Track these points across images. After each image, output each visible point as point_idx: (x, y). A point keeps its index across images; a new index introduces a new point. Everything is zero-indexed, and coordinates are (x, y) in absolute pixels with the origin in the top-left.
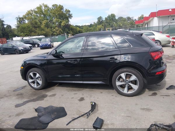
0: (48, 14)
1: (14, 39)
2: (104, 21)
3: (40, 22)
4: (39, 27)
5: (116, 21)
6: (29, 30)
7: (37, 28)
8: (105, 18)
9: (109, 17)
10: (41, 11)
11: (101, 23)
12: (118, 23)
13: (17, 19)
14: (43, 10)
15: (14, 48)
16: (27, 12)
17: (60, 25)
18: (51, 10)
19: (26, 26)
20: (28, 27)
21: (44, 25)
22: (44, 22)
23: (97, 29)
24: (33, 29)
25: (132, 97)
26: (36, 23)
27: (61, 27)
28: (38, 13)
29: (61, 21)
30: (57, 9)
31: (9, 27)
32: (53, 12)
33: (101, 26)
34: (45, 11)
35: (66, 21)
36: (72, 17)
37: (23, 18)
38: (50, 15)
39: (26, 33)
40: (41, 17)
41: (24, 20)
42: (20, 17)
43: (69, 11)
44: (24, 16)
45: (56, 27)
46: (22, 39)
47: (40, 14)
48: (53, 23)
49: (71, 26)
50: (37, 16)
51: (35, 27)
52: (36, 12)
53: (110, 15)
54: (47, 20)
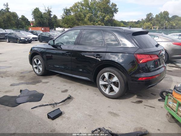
0: (94, 7)
1: (57, 29)
2: (154, 18)
3: (85, 15)
4: (82, 20)
5: (169, 20)
6: (73, 22)
7: (80, 20)
8: (156, 16)
9: (161, 14)
10: (87, 4)
11: (150, 21)
12: (171, 22)
13: (64, 11)
14: (90, 3)
15: (51, 37)
16: (74, 4)
17: (103, 19)
18: (97, 3)
19: (70, 17)
20: (72, 19)
21: (88, 18)
22: (88, 15)
23: (145, 27)
24: (77, 21)
25: (112, 100)
26: (80, 16)
27: (104, 21)
28: (84, 6)
29: (105, 16)
30: (103, 3)
31: (55, 17)
32: (99, 5)
33: (149, 23)
34: (91, 4)
35: (111, 15)
36: (118, 11)
37: (69, 10)
38: (95, 9)
39: (69, 25)
40: (86, 10)
41: (70, 12)
42: (67, 9)
43: (116, 5)
44: (70, 8)
45: (99, 21)
46: (64, 30)
47: (86, 7)
48: (97, 17)
49: (114, 22)
50: (83, 9)
51: (78, 20)
52: (82, 5)
53: (162, 12)
54: (92, 13)
